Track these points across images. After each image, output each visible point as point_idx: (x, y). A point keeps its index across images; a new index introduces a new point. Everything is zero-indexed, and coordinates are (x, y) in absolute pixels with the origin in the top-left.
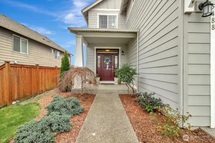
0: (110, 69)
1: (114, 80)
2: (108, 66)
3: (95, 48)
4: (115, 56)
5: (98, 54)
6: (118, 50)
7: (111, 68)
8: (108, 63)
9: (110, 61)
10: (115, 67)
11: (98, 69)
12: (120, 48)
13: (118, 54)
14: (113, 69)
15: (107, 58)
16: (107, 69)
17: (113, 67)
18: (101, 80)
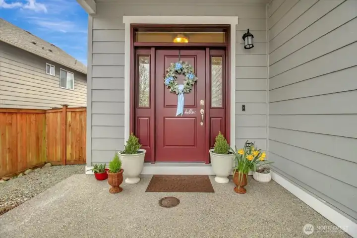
0: (191, 112)
1: (209, 161)
2: (181, 101)
3: (128, 20)
4: (211, 56)
5: (137, 50)
6: (226, 29)
7: (195, 106)
8: (181, 88)
9: (190, 77)
10: (213, 105)
11: (139, 112)
12: (232, 21)
13: (223, 50)
14: (202, 111)
15: (178, 66)
16: (180, 110)
17: (202, 102)
18: (150, 159)
